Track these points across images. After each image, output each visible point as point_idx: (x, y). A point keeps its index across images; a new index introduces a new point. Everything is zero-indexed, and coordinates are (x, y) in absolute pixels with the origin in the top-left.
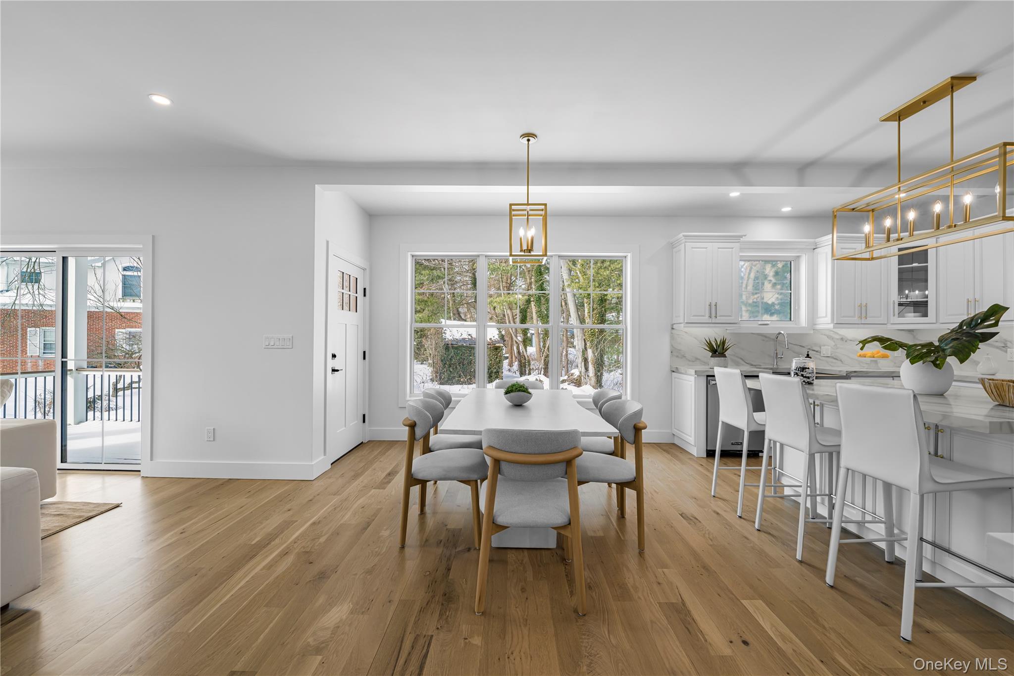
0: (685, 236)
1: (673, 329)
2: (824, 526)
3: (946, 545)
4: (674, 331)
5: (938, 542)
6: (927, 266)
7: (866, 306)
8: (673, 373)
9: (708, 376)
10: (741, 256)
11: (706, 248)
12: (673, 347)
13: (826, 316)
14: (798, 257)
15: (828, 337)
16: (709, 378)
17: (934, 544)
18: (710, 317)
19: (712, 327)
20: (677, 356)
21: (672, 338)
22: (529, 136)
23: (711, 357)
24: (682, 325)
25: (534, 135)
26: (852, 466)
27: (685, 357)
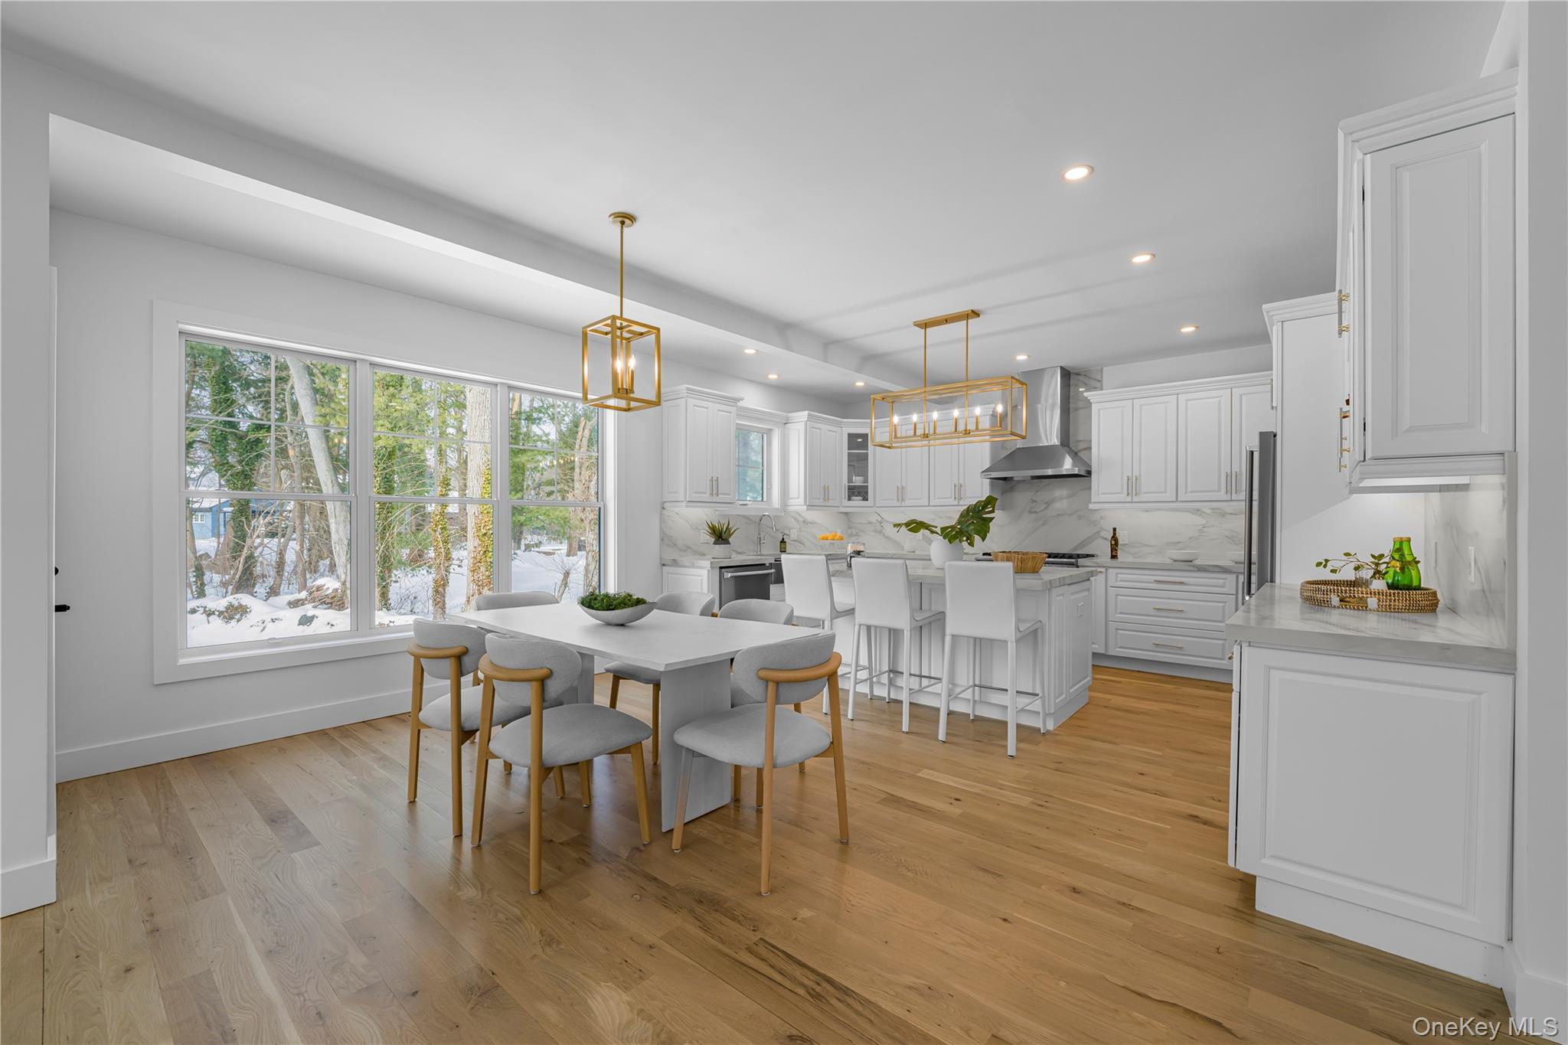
0: (688, 389)
1: (663, 508)
2: (883, 702)
3: (989, 685)
4: (664, 512)
5: (983, 684)
6: (867, 453)
7: (828, 487)
8: (664, 567)
9: (721, 568)
10: (737, 424)
11: (707, 408)
12: (664, 532)
13: (798, 498)
14: (770, 430)
15: (795, 519)
16: (723, 570)
17: (980, 687)
18: (712, 494)
19: (705, 507)
20: (668, 545)
21: (662, 520)
22: (625, 219)
23: (715, 543)
24: (684, 504)
25: (632, 218)
26: (957, 632)
27: (676, 545)
